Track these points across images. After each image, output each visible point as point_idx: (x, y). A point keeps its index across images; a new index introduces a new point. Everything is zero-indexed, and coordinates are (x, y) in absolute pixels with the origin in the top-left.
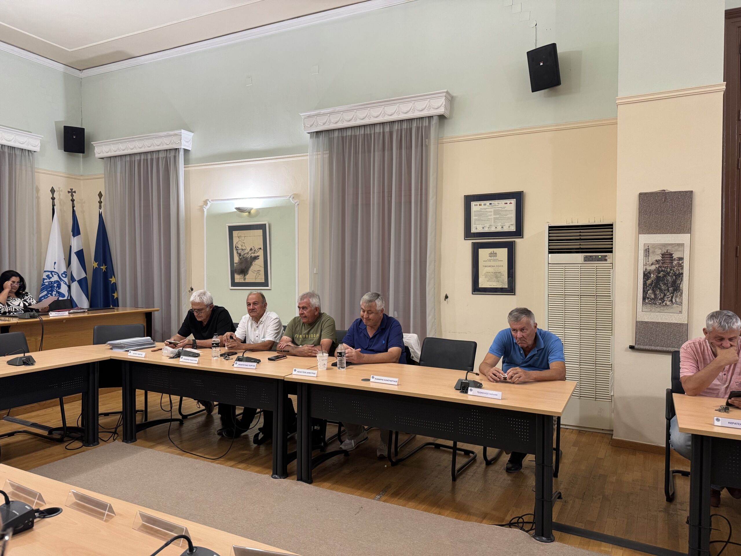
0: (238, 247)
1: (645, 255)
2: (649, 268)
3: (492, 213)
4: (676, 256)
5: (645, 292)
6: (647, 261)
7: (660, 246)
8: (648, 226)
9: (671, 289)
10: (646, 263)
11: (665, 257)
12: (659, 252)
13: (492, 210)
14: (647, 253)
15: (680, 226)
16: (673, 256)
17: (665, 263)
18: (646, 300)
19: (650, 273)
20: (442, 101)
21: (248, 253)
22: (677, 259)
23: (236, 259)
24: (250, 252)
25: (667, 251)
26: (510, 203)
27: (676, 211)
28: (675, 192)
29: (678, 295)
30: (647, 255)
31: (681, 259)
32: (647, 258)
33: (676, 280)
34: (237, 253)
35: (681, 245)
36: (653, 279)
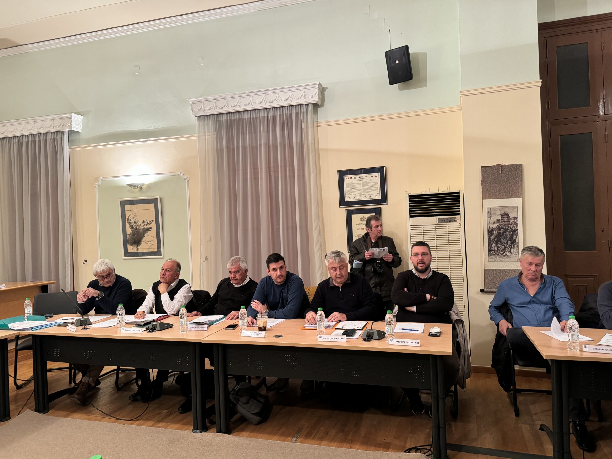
0: (130, 220)
1: (488, 216)
2: (492, 226)
3: (362, 185)
4: (511, 216)
5: (490, 246)
6: (490, 220)
7: (500, 208)
8: (490, 193)
9: (509, 242)
10: (489, 223)
11: (503, 217)
12: (499, 213)
13: (361, 182)
14: (490, 214)
15: (514, 192)
16: (509, 216)
17: (503, 221)
18: (491, 252)
19: (492, 230)
20: (315, 92)
21: (140, 225)
22: (512, 218)
23: (129, 231)
24: (143, 224)
25: (505, 212)
26: (375, 176)
27: (510, 180)
28: (508, 166)
29: (515, 247)
30: (490, 216)
31: (516, 218)
32: (490, 218)
33: (513, 235)
34: (130, 225)
35: (515, 207)
36: (495, 235)
